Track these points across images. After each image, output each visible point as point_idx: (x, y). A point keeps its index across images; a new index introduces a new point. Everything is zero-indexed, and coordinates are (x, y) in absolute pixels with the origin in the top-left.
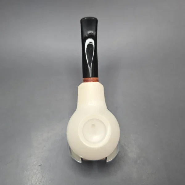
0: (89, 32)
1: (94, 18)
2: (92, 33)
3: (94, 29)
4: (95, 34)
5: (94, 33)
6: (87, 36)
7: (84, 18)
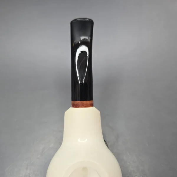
0: (82, 38)
1: (90, 19)
2: (86, 39)
3: (89, 34)
4: (89, 40)
5: (88, 38)
6: (80, 42)
7: (75, 20)
